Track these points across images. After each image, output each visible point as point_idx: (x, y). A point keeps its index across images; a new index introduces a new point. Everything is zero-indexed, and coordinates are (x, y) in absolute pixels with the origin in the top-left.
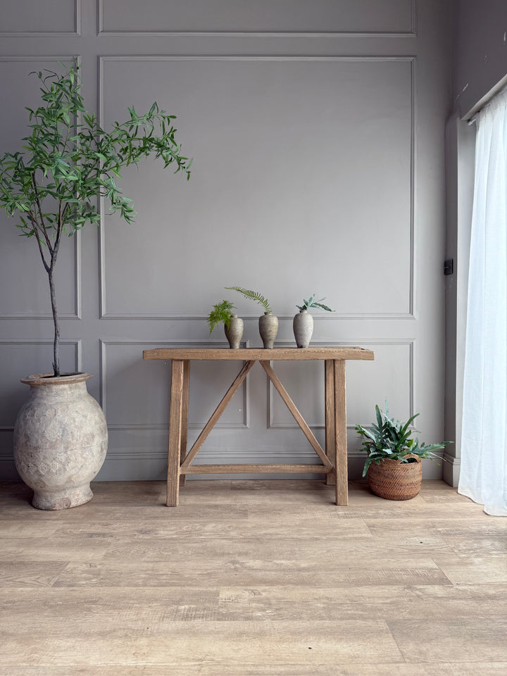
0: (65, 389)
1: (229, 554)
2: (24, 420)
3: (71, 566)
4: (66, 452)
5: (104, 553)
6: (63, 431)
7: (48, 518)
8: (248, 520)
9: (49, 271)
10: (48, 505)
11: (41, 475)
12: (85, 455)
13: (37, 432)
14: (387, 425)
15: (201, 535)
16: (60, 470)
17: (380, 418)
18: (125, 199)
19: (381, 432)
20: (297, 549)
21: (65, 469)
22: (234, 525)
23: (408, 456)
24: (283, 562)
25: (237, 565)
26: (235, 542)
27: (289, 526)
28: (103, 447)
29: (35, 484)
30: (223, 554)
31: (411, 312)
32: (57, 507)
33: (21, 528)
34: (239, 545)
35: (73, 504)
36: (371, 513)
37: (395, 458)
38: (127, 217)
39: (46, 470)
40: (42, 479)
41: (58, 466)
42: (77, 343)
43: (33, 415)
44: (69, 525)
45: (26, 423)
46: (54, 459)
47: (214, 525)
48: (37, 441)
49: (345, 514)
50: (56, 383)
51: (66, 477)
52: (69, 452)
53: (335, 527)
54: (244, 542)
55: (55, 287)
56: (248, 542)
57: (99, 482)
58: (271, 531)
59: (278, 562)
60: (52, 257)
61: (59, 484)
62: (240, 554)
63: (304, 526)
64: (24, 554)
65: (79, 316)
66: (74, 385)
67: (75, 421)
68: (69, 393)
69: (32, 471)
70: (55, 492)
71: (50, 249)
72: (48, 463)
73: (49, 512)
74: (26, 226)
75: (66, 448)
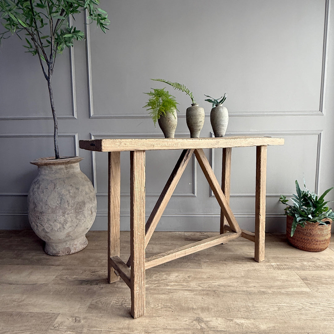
0: (62, 169)
1: (193, 309)
2: (33, 191)
3: (59, 319)
4: (64, 216)
5: (88, 304)
6: (61, 200)
7: (53, 263)
8: (203, 270)
9: (48, 79)
10: (54, 252)
11: (46, 232)
12: (78, 217)
13: (42, 201)
14: (305, 196)
15: (168, 285)
16: (60, 228)
17: (299, 190)
18: (100, 11)
19: (300, 201)
20: (250, 305)
21: (64, 228)
22: (192, 275)
23: (324, 220)
24: (243, 321)
25: (203, 325)
26: (196, 294)
27: (237, 277)
28: (93, 210)
29: (44, 237)
30: (189, 309)
31: (321, 109)
32: (61, 254)
33: (31, 273)
34: (200, 298)
35: (73, 251)
36: (298, 265)
37: (315, 222)
38: (101, 24)
39: (50, 229)
40: (48, 235)
41: (59, 225)
42: (75, 136)
43: (39, 188)
44: (66, 271)
45: (34, 194)
46: (55, 221)
47: (177, 274)
48: (42, 208)
49: (278, 265)
50: (54, 164)
51: (66, 233)
52: (66, 216)
53: (274, 279)
54: (204, 295)
55: (53, 91)
56: (207, 294)
57: (94, 232)
58: (223, 282)
59: (238, 321)
60: (49, 67)
61: (60, 238)
62: (203, 309)
63: (249, 278)
64: (25, 302)
65: (75, 116)
66: (69, 165)
67: (70, 192)
68: (65, 171)
69: (40, 229)
70: (59, 243)
71: (47, 61)
72: (51, 224)
73: (55, 258)
74: (31, 47)
75: (64, 213)
